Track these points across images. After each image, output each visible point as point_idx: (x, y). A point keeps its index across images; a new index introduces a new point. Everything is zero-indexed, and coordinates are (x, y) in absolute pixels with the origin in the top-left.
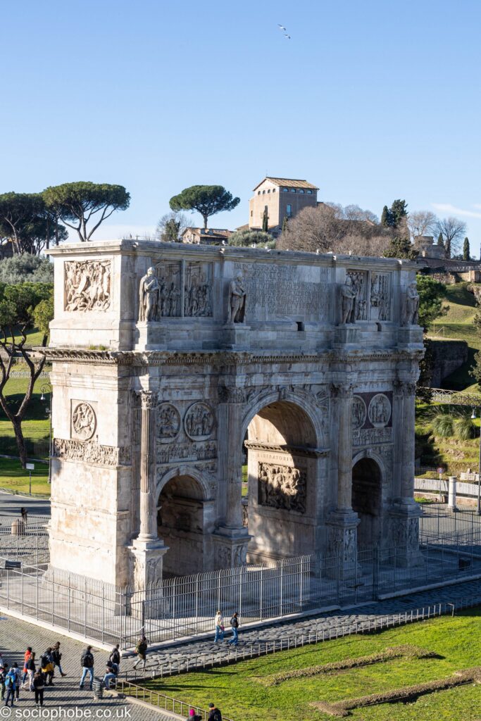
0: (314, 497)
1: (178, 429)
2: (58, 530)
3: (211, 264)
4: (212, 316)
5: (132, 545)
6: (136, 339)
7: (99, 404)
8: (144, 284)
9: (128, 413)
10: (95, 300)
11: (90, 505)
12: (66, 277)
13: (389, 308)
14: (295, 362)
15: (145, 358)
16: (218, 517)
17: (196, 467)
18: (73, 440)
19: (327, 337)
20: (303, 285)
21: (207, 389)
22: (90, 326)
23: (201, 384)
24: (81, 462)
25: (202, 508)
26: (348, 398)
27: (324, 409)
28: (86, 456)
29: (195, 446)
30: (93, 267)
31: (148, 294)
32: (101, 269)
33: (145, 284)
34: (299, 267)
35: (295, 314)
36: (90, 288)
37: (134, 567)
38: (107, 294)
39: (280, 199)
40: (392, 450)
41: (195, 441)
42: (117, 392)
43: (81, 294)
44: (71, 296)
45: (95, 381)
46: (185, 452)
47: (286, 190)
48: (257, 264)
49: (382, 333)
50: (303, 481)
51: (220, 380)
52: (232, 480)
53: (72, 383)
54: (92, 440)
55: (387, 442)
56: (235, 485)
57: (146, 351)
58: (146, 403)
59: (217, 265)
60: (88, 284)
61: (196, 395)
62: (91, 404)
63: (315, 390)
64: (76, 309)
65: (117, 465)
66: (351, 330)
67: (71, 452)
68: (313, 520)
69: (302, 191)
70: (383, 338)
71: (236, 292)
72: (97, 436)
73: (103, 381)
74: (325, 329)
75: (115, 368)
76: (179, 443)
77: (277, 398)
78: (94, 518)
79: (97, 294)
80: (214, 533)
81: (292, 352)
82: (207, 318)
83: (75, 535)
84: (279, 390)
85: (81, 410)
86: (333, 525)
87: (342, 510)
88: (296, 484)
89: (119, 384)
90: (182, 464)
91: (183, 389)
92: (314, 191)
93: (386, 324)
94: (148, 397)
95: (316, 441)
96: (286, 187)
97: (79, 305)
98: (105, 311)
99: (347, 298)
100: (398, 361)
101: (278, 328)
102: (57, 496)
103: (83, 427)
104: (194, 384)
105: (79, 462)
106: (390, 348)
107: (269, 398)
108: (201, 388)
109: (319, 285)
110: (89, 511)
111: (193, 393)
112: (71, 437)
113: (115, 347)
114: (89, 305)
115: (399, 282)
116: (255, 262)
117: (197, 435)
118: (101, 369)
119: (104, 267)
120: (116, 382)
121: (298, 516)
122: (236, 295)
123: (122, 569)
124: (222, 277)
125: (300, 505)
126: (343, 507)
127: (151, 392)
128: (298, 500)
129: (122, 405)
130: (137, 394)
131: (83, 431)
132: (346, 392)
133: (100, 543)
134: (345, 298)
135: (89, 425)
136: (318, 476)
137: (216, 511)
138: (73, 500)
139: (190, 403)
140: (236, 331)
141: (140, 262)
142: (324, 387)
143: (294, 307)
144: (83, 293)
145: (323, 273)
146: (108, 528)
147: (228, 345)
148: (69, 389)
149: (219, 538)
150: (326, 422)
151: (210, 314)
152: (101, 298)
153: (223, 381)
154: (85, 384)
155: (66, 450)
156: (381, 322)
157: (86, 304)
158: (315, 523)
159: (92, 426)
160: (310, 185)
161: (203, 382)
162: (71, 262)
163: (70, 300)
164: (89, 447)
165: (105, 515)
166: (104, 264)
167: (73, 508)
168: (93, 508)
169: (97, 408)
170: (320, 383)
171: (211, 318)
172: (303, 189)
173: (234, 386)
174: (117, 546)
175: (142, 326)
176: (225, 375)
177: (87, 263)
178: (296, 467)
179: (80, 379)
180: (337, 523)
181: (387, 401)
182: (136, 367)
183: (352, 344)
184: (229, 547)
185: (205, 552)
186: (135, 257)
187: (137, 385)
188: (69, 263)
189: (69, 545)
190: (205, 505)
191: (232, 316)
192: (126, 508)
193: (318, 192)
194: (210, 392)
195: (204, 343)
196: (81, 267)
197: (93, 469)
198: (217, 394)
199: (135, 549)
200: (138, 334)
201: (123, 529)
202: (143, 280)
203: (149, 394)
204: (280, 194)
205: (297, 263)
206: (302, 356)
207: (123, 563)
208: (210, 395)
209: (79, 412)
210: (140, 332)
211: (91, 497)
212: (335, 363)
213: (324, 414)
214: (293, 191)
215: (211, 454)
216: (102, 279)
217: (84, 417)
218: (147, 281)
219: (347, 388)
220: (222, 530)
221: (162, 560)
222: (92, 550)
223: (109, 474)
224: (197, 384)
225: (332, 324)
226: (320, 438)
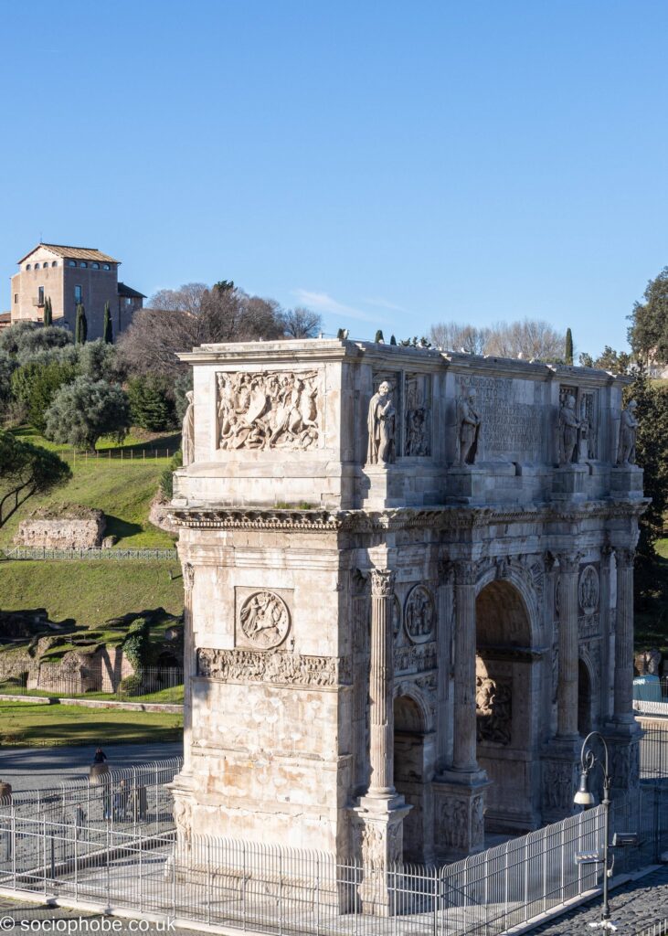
0: (527, 720)
1: (398, 627)
2: (209, 791)
3: (430, 376)
4: (430, 455)
5: (359, 806)
6: (363, 492)
7: (296, 592)
8: (376, 406)
9: (348, 605)
10: (281, 432)
11: (280, 748)
12: (219, 398)
13: (596, 441)
14: (512, 522)
15: (385, 521)
16: (438, 756)
17: (416, 682)
18: (241, 649)
19: (542, 485)
20: (517, 407)
21: (426, 566)
22: (277, 471)
23: (422, 557)
24: (260, 683)
25: (421, 744)
26: (573, 572)
27: (539, 589)
28: (270, 672)
29: (415, 651)
30: (277, 380)
31: (382, 423)
32: (297, 384)
33: (380, 407)
34: (515, 381)
35: (511, 450)
36: (270, 415)
37: (362, 839)
38: (307, 422)
39: (65, 277)
40: (599, 646)
41: (415, 644)
42: (335, 575)
43: (254, 423)
44: (229, 426)
45: (290, 557)
46: (405, 661)
47: (72, 264)
48: (476, 377)
49: (593, 478)
50: (504, 697)
51: (441, 550)
52: (466, 699)
53: (237, 561)
54: (282, 647)
55: (595, 636)
56: (470, 707)
57: (389, 510)
58: (380, 588)
59: (436, 379)
60: (268, 407)
61: (416, 576)
62: (280, 593)
63: (531, 561)
64: (242, 446)
65: (337, 687)
66: (579, 473)
67: (235, 669)
68: (525, 753)
69: (96, 266)
70: (594, 484)
71: (469, 419)
72: (292, 642)
73: (308, 557)
74: (541, 474)
75: (334, 536)
76: (399, 648)
77: (494, 576)
78: (288, 769)
79: (288, 422)
80: (434, 780)
81: (512, 508)
82: (426, 457)
83: (247, 796)
84: (496, 564)
85: (257, 603)
86: (554, 759)
87: (567, 736)
88: (491, 702)
89: (340, 561)
90: (403, 678)
91: (403, 565)
92: (113, 265)
93: (595, 464)
94: (384, 580)
95: (530, 637)
96: (74, 259)
97: (249, 440)
98: (305, 449)
99: (571, 426)
100: (607, 518)
101: (498, 471)
102: (207, 738)
103: (262, 629)
104: (414, 558)
105: (255, 683)
106: (604, 499)
107: (486, 576)
108: (421, 563)
109: (532, 408)
110: (276, 758)
111: (413, 572)
112: (235, 645)
113: (334, 504)
114: (268, 440)
115: (608, 403)
116: (473, 374)
117: (417, 634)
118: (301, 540)
119: (301, 381)
120: (336, 558)
121: (496, 749)
122: (469, 423)
123: (343, 843)
124: (442, 396)
125: (499, 733)
126: (569, 732)
127: (389, 571)
128: (495, 726)
129: (342, 593)
130: (364, 576)
131: (261, 635)
132: (572, 564)
133: (301, 806)
134: (568, 426)
135: (274, 626)
136: (533, 689)
137: (435, 748)
138: (242, 743)
139: (409, 587)
140: (473, 477)
141: (364, 375)
142: (539, 558)
143: (509, 440)
144: (258, 421)
145: (537, 389)
146: (318, 782)
147: (459, 498)
148: (231, 571)
149: (446, 787)
150: (541, 609)
151: (428, 453)
152: (295, 430)
153: (447, 553)
154: (266, 562)
155: (224, 666)
156: (591, 461)
157: (261, 438)
158: (529, 757)
159: (283, 627)
160: (107, 257)
161: (424, 555)
162: (228, 373)
163: (226, 432)
164: (275, 659)
165: (312, 763)
166: (301, 377)
167: (241, 754)
168: (286, 752)
169: (295, 599)
170: (534, 551)
171: (429, 458)
172: (97, 262)
173: (469, 559)
174: (338, 808)
175: (376, 471)
176: (450, 543)
177: (266, 374)
178: (490, 677)
179: (257, 556)
180: (563, 756)
181: (595, 577)
182: (359, 535)
183: (579, 494)
184: (464, 800)
185: (425, 810)
186: (356, 365)
187: (363, 562)
188: (225, 375)
189: (232, 813)
190: (427, 739)
191: (461, 454)
192: (346, 751)
193: (119, 268)
194: (430, 569)
195: (426, 496)
196: (251, 380)
197: (285, 692)
198: (437, 572)
199: (366, 811)
200: (367, 484)
201: (344, 782)
202: (374, 401)
203: (387, 575)
204: (65, 269)
205: (513, 375)
206: (523, 513)
207: (344, 834)
208: (429, 574)
209: (252, 604)
210: (371, 479)
211: (282, 736)
212: (551, 522)
213: (538, 597)
214: (83, 265)
215: (430, 663)
216: (299, 399)
217: (263, 613)
218: (382, 403)
219: (573, 557)
220: (449, 775)
221: (402, 826)
222: (285, 817)
223: (319, 698)
224: (417, 558)
225: (546, 464)
226: (536, 631)
